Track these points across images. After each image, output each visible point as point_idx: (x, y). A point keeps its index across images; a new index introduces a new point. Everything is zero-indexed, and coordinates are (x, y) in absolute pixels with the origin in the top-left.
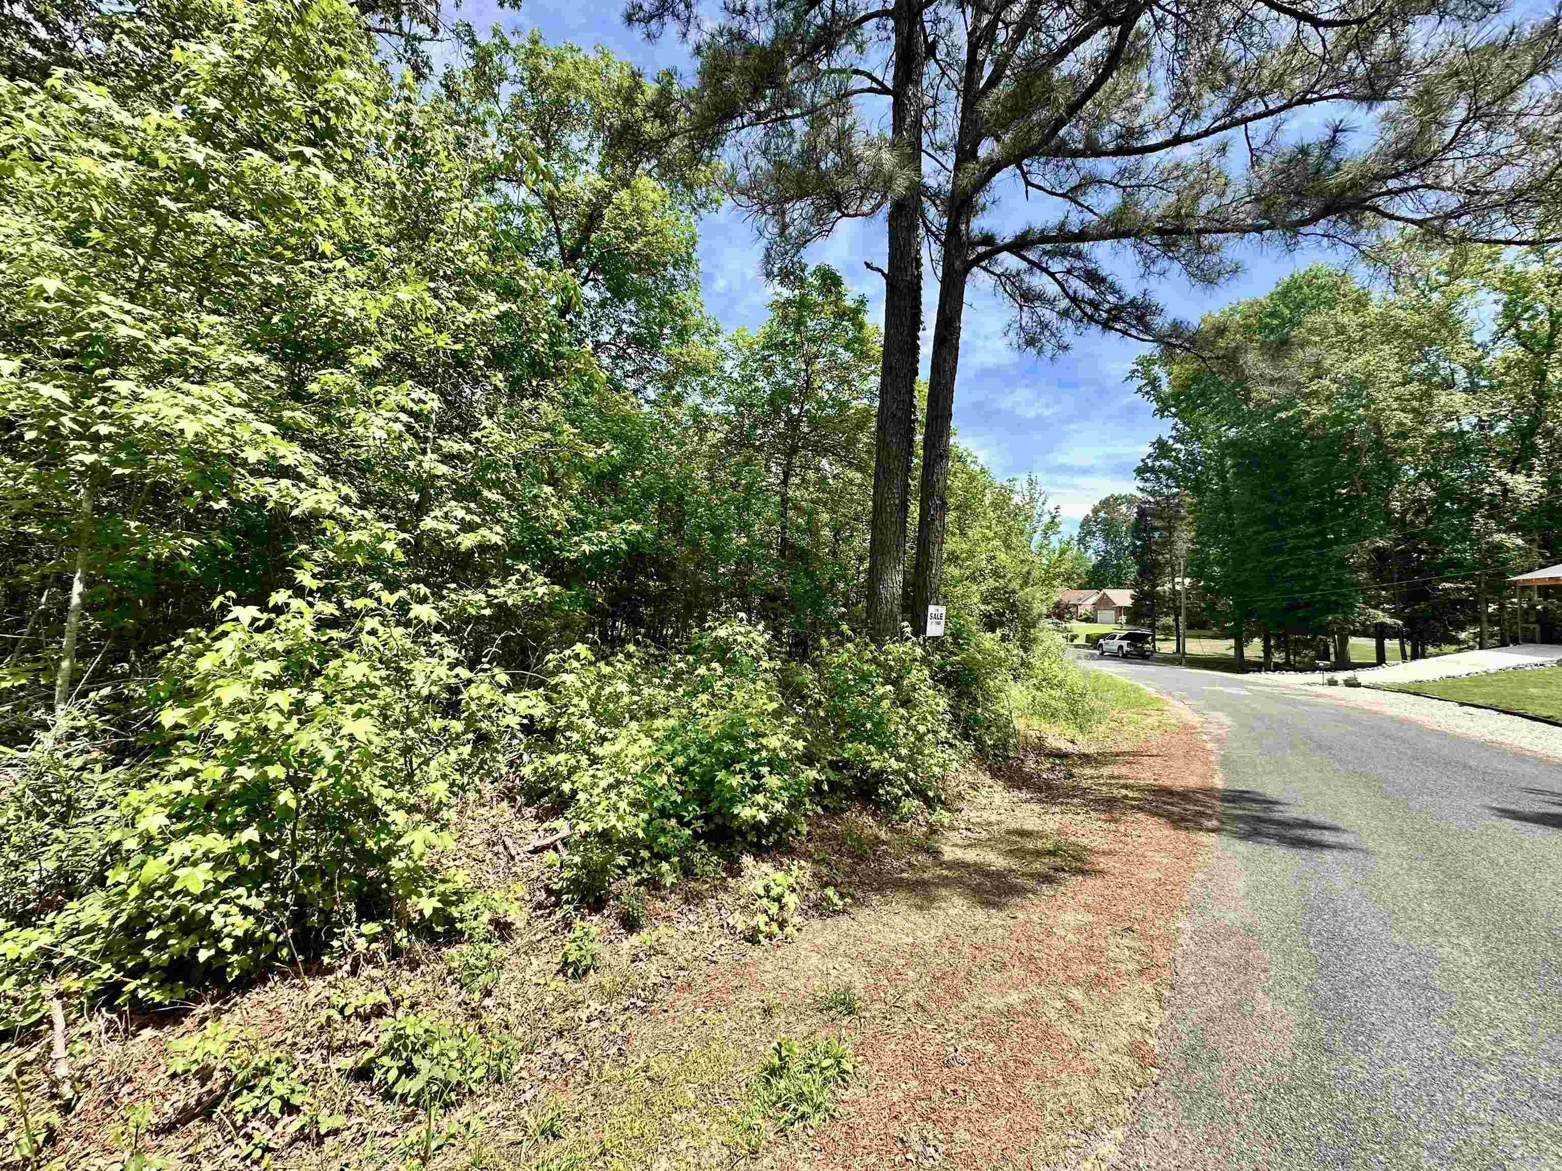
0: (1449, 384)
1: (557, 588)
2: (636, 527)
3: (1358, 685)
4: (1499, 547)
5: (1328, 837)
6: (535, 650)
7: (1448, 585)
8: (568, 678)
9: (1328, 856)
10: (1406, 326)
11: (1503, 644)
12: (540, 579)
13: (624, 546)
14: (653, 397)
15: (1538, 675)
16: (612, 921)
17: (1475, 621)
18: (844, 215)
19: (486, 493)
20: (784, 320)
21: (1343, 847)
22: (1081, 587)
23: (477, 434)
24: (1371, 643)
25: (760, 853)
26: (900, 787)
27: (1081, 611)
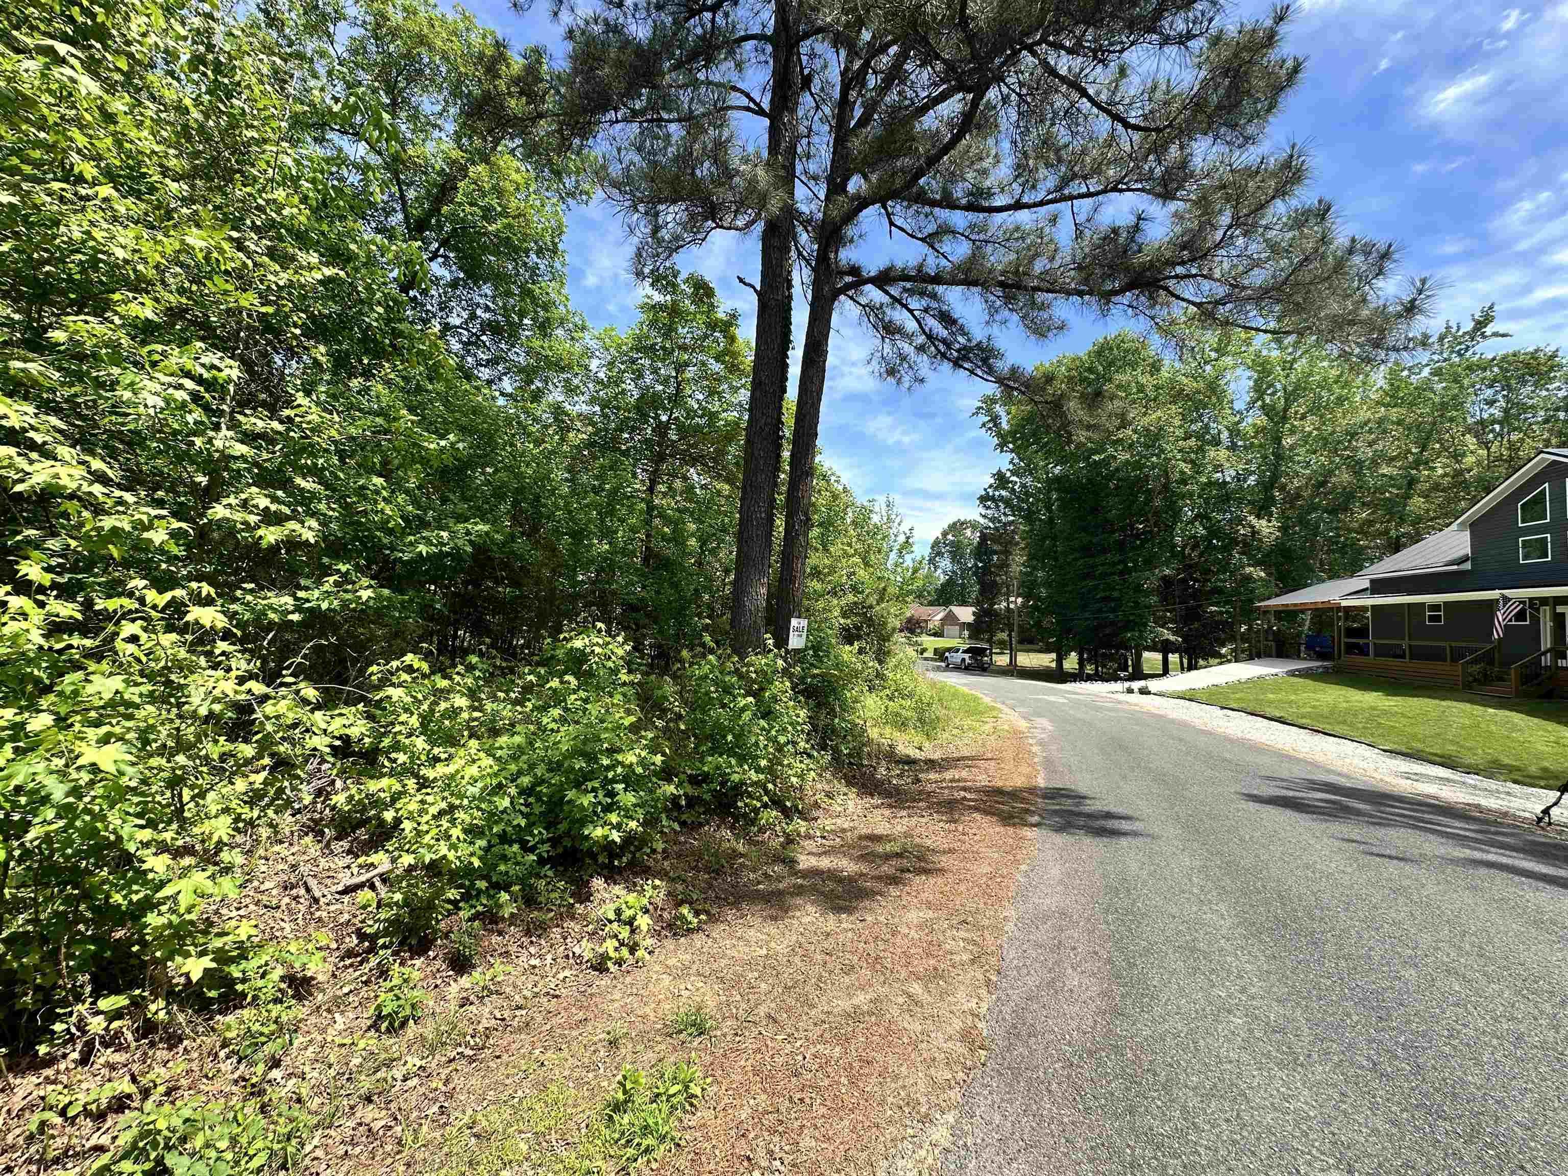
0: (1216, 442)
1: (386, 592)
2: (483, 527)
3: (1149, 693)
4: (1248, 578)
5: (1125, 826)
6: (355, 661)
7: (1214, 608)
8: (395, 693)
9: (1124, 842)
10: (1187, 391)
11: (1251, 658)
12: (365, 581)
13: (469, 549)
14: (509, 390)
15: (1274, 685)
16: (438, 963)
17: (1232, 639)
18: (718, 226)
19: (298, 481)
20: (653, 323)
21: (1135, 834)
22: (931, 604)
23: (287, 412)
24: (1159, 656)
25: (612, 875)
26: (759, 799)
27: (931, 626)
